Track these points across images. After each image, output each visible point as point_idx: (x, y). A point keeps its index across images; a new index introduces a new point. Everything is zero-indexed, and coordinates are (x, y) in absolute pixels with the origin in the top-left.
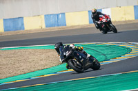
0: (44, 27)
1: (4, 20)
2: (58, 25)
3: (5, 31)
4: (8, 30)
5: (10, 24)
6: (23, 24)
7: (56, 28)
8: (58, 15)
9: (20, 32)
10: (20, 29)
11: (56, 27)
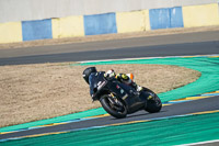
0: (148, 28)
1: (85, 17)
2: (170, 27)
3: (86, 34)
4: (91, 34)
5: (95, 23)
6: (115, 24)
7: (167, 31)
8: (170, 10)
9: (110, 37)
10: (111, 31)
11: (167, 29)
